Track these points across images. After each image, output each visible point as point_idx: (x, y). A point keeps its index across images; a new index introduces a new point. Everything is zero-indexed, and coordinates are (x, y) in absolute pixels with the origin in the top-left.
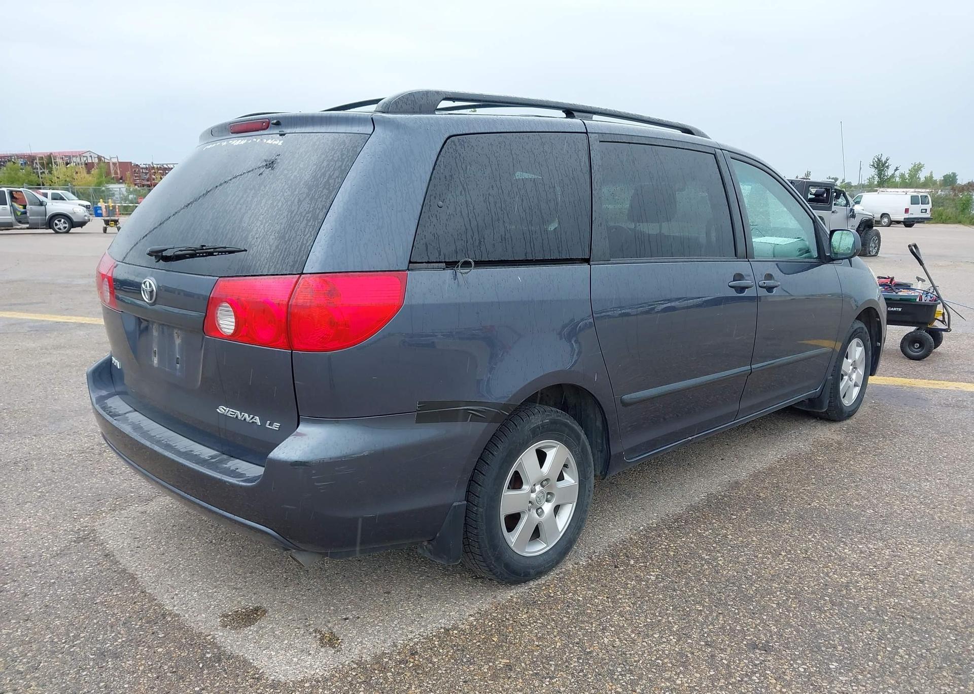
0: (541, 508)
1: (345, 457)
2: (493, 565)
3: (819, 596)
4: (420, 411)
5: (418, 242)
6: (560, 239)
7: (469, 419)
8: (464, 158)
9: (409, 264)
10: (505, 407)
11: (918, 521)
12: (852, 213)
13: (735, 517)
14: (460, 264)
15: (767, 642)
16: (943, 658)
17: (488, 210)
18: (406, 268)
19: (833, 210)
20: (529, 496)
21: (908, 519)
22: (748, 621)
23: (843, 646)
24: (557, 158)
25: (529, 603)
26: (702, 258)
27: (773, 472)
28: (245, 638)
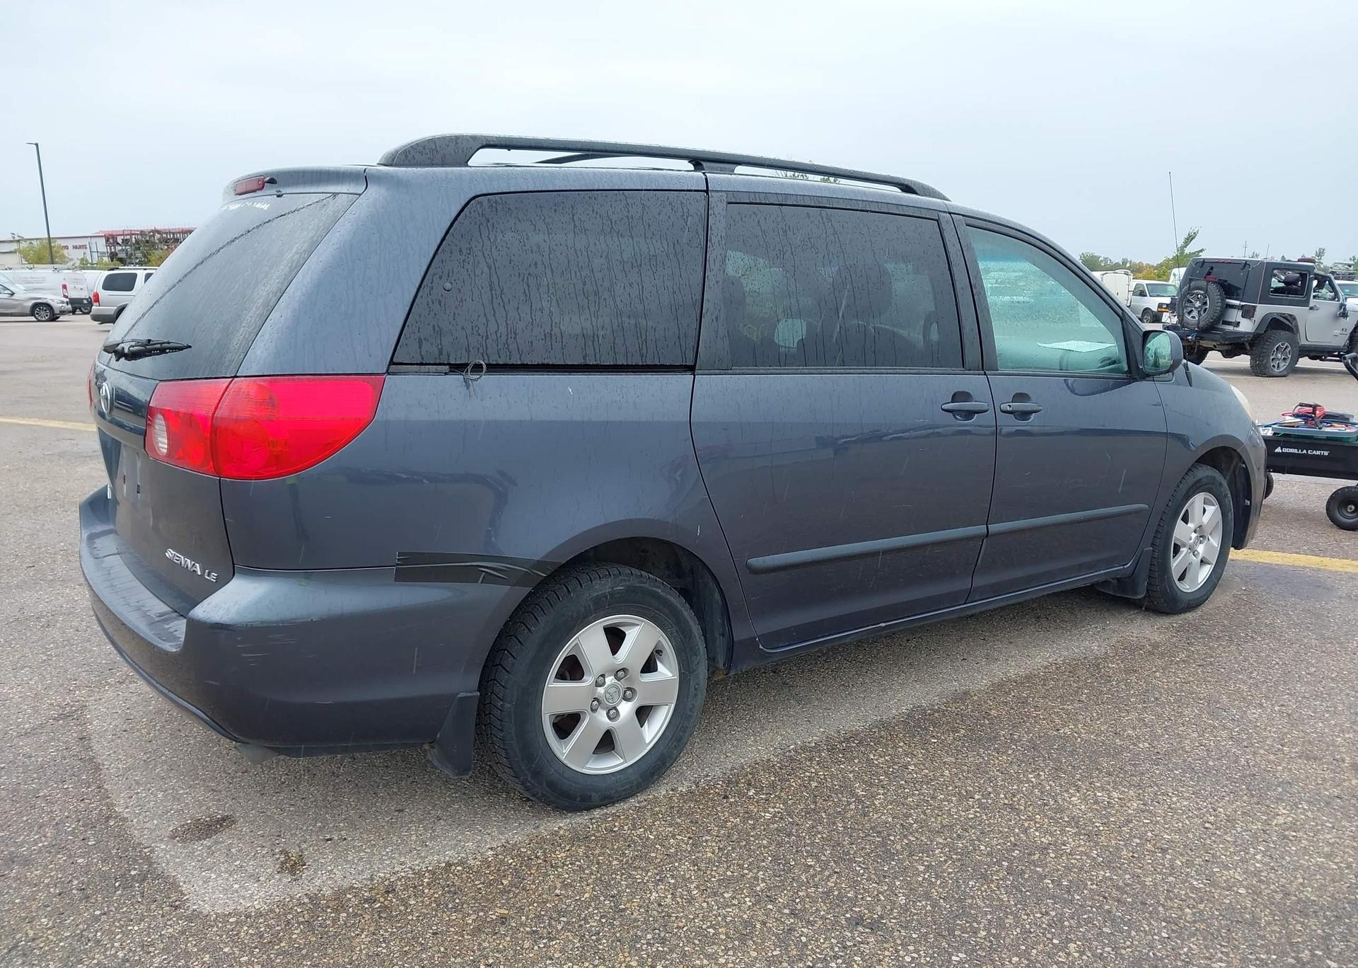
0: (615, 708)
1: (283, 621)
2: (530, 782)
3: (995, 860)
4: (400, 565)
5: (408, 336)
6: (644, 337)
7: (481, 580)
8: (493, 224)
9: (389, 365)
10: (539, 564)
11: (1211, 763)
12: (1342, 310)
13: (936, 741)
14: (469, 368)
15: (881, 917)
16: (1132, 962)
17: (526, 296)
18: (385, 371)
19: (1311, 305)
20: (594, 692)
21: (1197, 760)
22: (871, 887)
23: (989, 932)
24: (649, 226)
25: (577, 838)
26: (896, 369)
27: (1028, 682)
28: (190, 855)
